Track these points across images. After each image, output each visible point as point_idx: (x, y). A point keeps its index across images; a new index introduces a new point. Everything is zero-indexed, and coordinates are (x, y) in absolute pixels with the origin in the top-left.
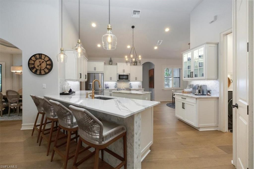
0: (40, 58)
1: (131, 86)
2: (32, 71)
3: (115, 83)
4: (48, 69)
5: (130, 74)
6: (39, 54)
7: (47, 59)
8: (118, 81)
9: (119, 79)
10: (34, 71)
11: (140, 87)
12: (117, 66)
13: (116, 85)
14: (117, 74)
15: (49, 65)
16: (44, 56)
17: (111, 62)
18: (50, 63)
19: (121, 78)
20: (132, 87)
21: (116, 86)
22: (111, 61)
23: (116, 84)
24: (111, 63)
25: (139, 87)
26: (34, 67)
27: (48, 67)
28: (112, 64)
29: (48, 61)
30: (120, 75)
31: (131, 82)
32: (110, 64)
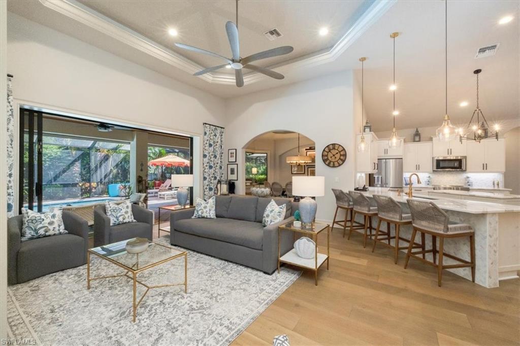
0: (334, 148)
1: (468, 182)
2: (325, 163)
3: (427, 175)
4: (341, 160)
5: (465, 157)
6: (333, 144)
7: (340, 149)
8: (434, 171)
9: (437, 168)
10: (327, 163)
11: (498, 185)
12: (431, 144)
13: (428, 179)
14: (433, 158)
15: (343, 155)
16: (338, 146)
17: (417, 137)
18: (344, 153)
19: (442, 165)
20: (473, 183)
21: (429, 181)
22: (417, 134)
23: (429, 177)
24: (417, 139)
25: (494, 184)
26: (328, 159)
27: (342, 157)
28: (419, 141)
29: (342, 151)
30: (438, 162)
31: (469, 175)
32: (414, 141)
